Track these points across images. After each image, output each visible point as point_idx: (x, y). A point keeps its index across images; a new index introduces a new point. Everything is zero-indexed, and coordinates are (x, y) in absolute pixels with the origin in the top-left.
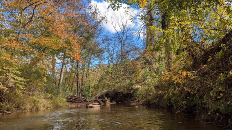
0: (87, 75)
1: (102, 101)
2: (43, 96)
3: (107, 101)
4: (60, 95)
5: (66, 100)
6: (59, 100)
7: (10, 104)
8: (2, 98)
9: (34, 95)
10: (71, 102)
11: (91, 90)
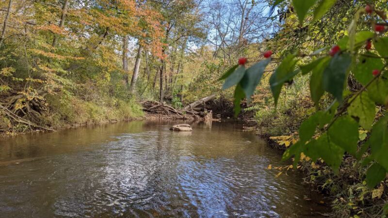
0: (179, 66)
1: (199, 114)
2: (105, 101)
3: (207, 116)
4: (133, 100)
5: (142, 108)
6: (130, 108)
7: (53, 116)
8: (40, 106)
9: (91, 100)
10: (149, 111)
11: (184, 92)
